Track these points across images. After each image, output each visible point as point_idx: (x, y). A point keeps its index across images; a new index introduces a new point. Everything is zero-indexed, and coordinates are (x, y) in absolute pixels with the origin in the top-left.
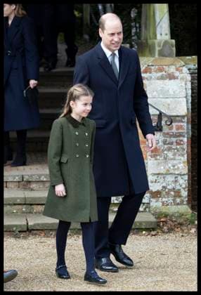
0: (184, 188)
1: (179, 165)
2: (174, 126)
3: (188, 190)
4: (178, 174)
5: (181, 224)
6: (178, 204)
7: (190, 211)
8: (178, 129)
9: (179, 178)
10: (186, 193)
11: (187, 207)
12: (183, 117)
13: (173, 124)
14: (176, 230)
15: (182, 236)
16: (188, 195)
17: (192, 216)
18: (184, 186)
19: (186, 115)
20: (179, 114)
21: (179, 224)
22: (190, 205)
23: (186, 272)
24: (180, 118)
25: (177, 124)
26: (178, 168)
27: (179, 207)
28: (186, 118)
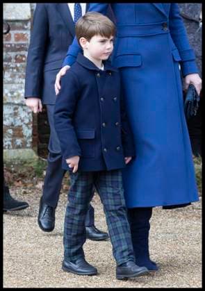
0: (27, 125)
1: (20, 92)
2: (13, 36)
3: (33, 127)
4: (18, 104)
5: (23, 176)
6: (19, 147)
7: (35, 156)
8: (17, 39)
9: (20, 109)
10: (30, 132)
11: (31, 150)
12: (25, 22)
13: (11, 32)
14: (17, 184)
15: (25, 193)
16: (33, 135)
17: (39, 164)
18: (27, 121)
19: (30, 19)
20: (19, 18)
21: (20, 175)
22: (36, 149)
23: (31, 245)
24: (20, 24)
25: (16, 32)
26: (19, 95)
27: (20, 151)
28: (29, 24)
